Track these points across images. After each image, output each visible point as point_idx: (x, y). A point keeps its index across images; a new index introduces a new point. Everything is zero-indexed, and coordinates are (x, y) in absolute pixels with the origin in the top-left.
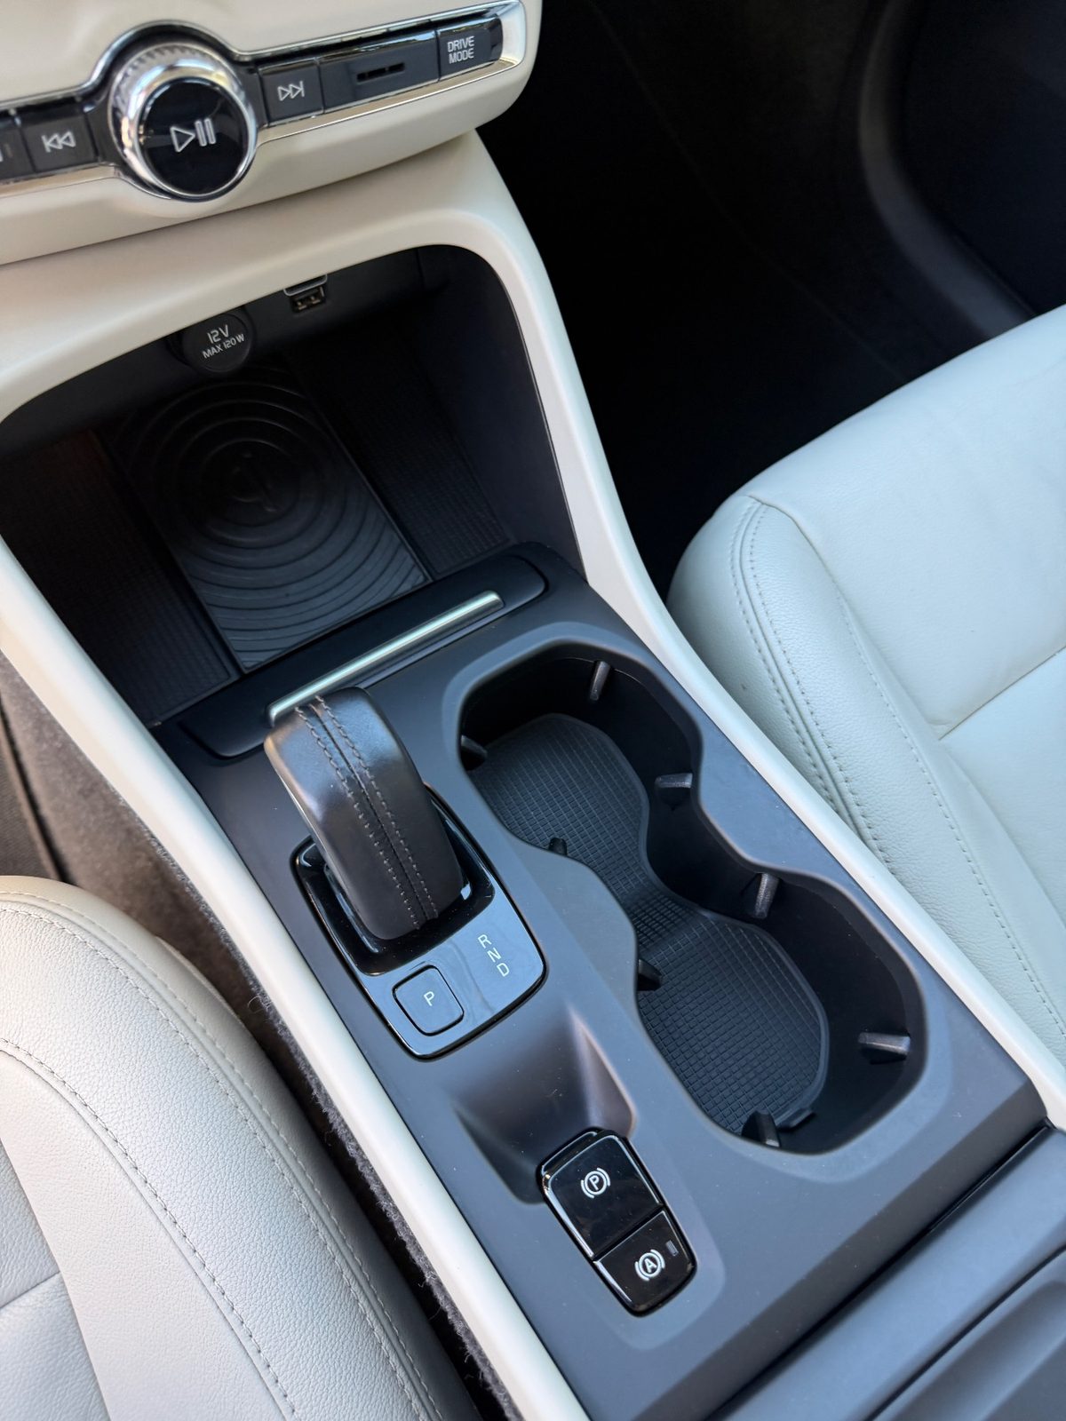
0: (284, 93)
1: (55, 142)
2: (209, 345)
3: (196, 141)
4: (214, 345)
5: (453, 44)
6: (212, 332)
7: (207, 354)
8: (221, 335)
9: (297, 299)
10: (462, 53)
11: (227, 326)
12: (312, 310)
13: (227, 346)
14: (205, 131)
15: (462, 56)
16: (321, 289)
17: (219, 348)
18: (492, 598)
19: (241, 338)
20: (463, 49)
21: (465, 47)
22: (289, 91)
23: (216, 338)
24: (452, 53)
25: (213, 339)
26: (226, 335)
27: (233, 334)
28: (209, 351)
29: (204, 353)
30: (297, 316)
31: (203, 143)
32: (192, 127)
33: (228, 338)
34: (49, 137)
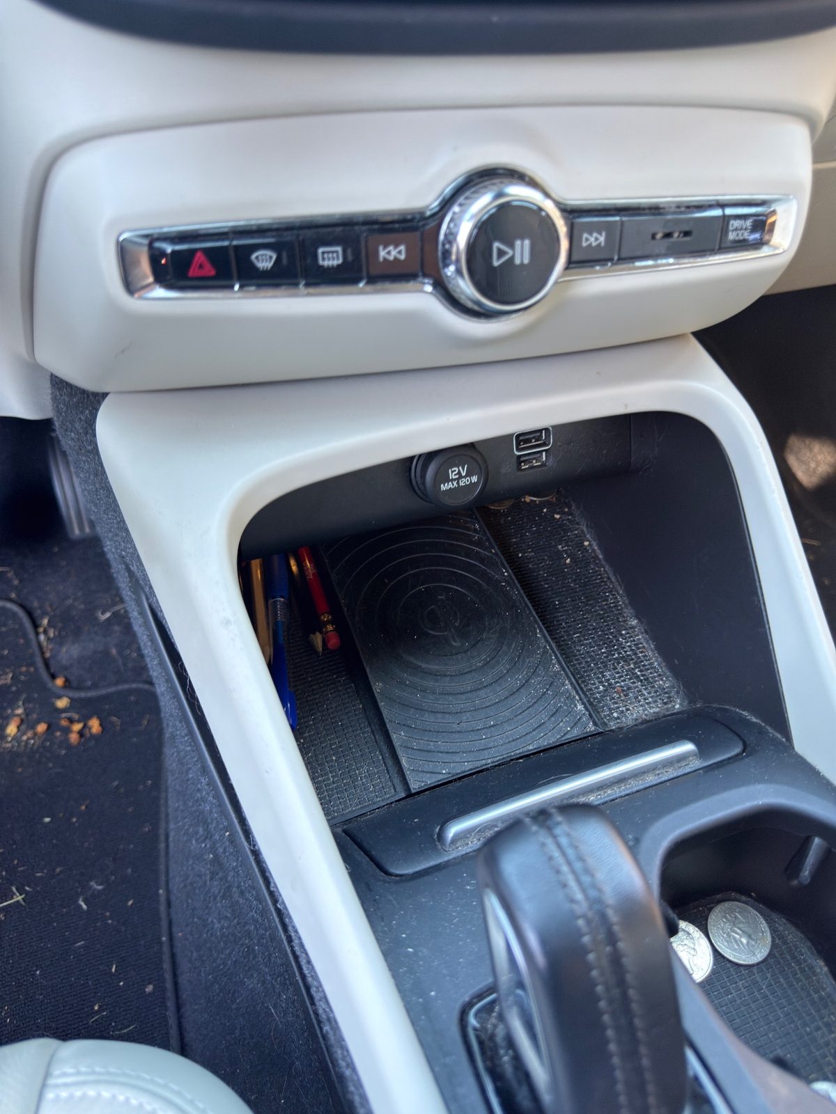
0: (587, 240)
1: (389, 253)
2: (448, 480)
3: (512, 258)
4: (453, 480)
5: (735, 224)
6: (453, 469)
7: (444, 487)
8: (459, 473)
9: (522, 459)
10: (740, 233)
11: (466, 466)
12: (532, 471)
13: (462, 484)
14: (522, 252)
15: (740, 234)
16: (544, 453)
17: (455, 483)
18: (688, 747)
19: (474, 479)
20: (741, 229)
21: (744, 227)
22: (592, 239)
23: (455, 475)
24: (733, 231)
25: (452, 476)
26: (464, 474)
27: (469, 474)
28: (446, 484)
29: (442, 485)
30: (519, 473)
31: (518, 261)
32: (512, 246)
33: (465, 477)
34: (385, 247)
